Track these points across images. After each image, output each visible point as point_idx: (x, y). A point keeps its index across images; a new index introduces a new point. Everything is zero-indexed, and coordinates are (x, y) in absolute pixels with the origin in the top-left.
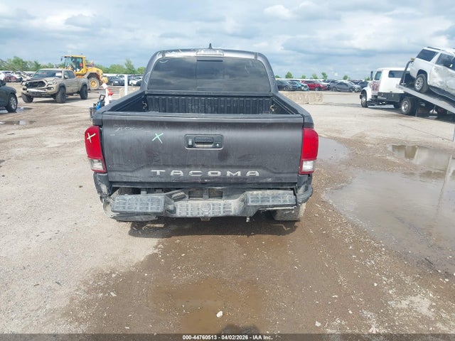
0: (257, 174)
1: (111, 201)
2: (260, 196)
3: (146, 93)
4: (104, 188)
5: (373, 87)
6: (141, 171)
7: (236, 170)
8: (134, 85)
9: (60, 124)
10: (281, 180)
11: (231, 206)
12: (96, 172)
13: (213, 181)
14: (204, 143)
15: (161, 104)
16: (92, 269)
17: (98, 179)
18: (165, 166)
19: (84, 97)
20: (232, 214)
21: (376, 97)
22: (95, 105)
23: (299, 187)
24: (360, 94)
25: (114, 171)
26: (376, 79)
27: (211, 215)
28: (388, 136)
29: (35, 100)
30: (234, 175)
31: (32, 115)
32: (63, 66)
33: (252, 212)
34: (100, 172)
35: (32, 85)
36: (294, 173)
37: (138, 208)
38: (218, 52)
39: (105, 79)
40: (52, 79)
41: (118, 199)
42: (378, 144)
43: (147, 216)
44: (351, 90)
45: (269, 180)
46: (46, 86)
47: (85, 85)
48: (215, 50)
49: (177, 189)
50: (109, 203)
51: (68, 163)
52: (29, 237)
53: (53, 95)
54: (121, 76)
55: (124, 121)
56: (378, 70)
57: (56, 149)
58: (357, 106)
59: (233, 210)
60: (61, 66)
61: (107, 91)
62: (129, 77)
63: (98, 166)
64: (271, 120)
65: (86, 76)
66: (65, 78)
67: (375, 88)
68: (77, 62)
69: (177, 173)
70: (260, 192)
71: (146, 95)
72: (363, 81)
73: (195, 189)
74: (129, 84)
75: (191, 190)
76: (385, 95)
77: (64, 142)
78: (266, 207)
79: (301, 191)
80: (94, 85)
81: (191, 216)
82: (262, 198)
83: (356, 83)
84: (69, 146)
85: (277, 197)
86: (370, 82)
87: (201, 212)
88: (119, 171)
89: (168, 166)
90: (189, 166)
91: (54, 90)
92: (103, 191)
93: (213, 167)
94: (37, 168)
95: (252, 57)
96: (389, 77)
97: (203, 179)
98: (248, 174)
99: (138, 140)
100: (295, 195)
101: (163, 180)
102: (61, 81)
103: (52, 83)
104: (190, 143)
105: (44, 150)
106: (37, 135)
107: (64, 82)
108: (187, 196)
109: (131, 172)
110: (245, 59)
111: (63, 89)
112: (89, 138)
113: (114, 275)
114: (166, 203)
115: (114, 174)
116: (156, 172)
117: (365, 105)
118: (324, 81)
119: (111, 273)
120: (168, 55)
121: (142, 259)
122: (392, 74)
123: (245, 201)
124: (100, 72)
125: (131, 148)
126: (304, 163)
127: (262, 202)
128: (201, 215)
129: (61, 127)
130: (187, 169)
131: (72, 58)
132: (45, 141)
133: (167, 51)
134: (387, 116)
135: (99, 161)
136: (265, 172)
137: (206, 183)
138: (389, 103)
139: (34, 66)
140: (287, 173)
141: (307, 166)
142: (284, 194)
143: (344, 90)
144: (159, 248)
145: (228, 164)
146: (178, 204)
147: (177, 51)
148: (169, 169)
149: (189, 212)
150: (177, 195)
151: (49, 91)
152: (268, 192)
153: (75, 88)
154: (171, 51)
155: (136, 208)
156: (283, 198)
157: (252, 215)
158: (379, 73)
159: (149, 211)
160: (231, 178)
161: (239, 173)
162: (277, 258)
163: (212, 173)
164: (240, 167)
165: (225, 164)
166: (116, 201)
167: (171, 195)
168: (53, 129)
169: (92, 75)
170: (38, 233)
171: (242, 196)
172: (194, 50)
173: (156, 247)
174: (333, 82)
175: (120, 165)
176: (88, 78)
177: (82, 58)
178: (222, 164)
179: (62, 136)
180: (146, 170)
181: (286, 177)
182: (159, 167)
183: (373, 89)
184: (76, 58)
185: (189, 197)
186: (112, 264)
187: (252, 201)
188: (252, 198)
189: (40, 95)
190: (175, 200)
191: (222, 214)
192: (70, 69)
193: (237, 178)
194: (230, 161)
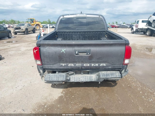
0: (105, 65)
1: (44, 76)
2: (105, 74)
3: (57, 31)
4: (41, 71)
5: (136, 26)
6: (56, 64)
7: (96, 63)
8: (51, 28)
9: (26, 42)
10: (115, 67)
11: (93, 77)
12: (38, 65)
13: (86, 68)
14: (82, 53)
15: (62, 35)
16: (37, 103)
17: (39, 68)
18: (66, 62)
19: (34, 32)
20: (93, 81)
21: (137, 30)
22: (38, 35)
23: (122, 70)
24: (131, 29)
25: (45, 64)
26: (137, 23)
27: (85, 81)
28: (144, 44)
29: (18, 34)
30: (95, 65)
31: (17, 39)
32: (28, 22)
33: (102, 80)
34: (40, 65)
35: (17, 29)
36: (121, 64)
37: (55, 79)
38: (84, 15)
39: (41, 26)
40: (23, 26)
41: (47, 76)
42: (141, 48)
43: (59, 82)
44: (127, 27)
45: (110, 67)
46: (21, 29)
47: (34, 28)
48: (83, 14)
49: (71, 71)
50: (43, 76)
51: (28, 57)
52: (13, 88)
53: (24, 32)
54: (47, 25)
55: (49, 44)
56: (138, 20)
57: (24, 52)
58: (130, 33)
59: (93, 79)
60: (27, 22)
61: (42, 30)
62: (49, 25)
63: (39, 62)
64: (112, 43)
65: (35, 25)
66: (28, 26)
67: (137, 26)
68: (32, 21)
69: (71, 65)
70: (105, 72)
71: (57, 32)
72: (131, 24)
73: (78, 71)
74: (49, 28)
75: (77, 71)
76: (141, 29)
77: (27, 49)
78: (108, 78)
79: (123, 71)
80: (38, 28)
81: (77, 82)
82: (106, 74)
83: (128, 25)
84: (29, 51)
85: (113, 74)
86: (135, 24)
87: (80, 80)
88: (48, 65)
89: (68, 62)
90: (76, 62)
91: (24, 30)
92: (41, 72)
93: (86, 63)
94: (17, 59)
95: (98, 16)
96: (142, 22)
97: (82, 67)
98: (101, 65)
99: (55, 52)
100: (120, 73)
101: (65, 68)
102: (26, 27)
103: (23, 28)
104: (77, 53)
105: (20, 52)
106: (18, 47)
107: (27, 27)
108: (75, 73)
109: (52, 65)
110: (95, 17)
111: (27, 30)
112: (35, 51)
113: (46, 106)
114: (67, 77)
115: (45, 66)
116: (62, 65)
117: (133, 33)
118: (117, 25)
119: (45, 105)
120: (65, 17)
121: (57, 99)
122: (143, 22)
123: (99, 76)
124: (40, 24)
125: (52, 56)
126: (125, 60)
127: (106, 76)
128: (80, 81)
129: (26, 43)
130: (75, 63)
131: (31, 19)
132: (21, 49)
133: (64, 15)
134: (142, 37)
135: (39, 61)
136: (108, 64)
137: (83, 69)
138: (142, 32)
139: (18, 22)
140: (118, 64)
141: (127, 61)
142: (115, 73)
143: (124, 28)
144: (63, 93)
145: (92, 61)
146: (71, 76)
147: (68, 15)
148: (68, 63)
149: (76, 80)
150: (71, 73)
151: (22, 31)
152: (109, 72)
153: (31, 29)
154: (66, 15)
155: (54, 79)
156: (115, 74)
157: (102, 81)
158: (138, 21)
159: (60, 80)
160: (94, 66)
161: (97, 65)
162: (111, 97)
163: (86, 65)
164: (97, 62)
165: (91, 61)
166: (46, 76)
167: (68, 74)
168: (23, 44)
169: (37, 25)
170: (16, 86)
171: (97, 73)
172: (75, 14)
173: (62, 93)
174: (120, 25)
175: (48, 62)
176: (36, 26)
177: (34, 19)
178: (90, 61)
179: (27, 47)
180: (58, 64)
181: (117, 66)
182: (64, 63)
183: (136, 27)
184: (32, 19)
185: (76, 73)
186: (45, 101)
187: (102, 76)
188: (102, 74)
189: (19, 32)
190: (70, 75)
191: (89, 81)
192: (30, 23)
193: (96, 67)
194: (93, 60)
